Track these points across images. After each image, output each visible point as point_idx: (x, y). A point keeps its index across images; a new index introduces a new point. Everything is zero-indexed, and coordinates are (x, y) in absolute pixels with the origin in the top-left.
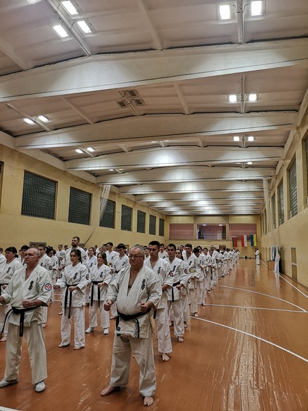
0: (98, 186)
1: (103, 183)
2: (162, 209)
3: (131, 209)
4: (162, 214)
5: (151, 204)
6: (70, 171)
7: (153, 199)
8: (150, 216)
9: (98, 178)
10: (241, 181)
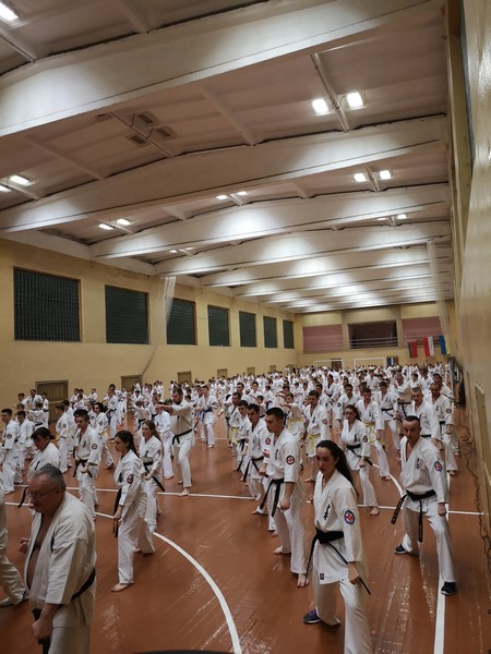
0: (157, 279)
1: (166, 273)
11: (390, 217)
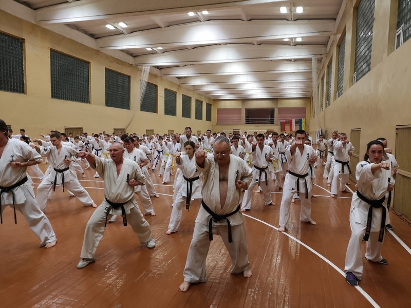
0: (137, 67)
1: (142, 64)
2: (208, 93)
3: (175, 93)
4: (209, 99)
5: (196, 88)
6: (103, 50)
7: (198, 82)
8: (197, 101)
9: (137, 59)
10: (290, 60)
11: (292, 39)
